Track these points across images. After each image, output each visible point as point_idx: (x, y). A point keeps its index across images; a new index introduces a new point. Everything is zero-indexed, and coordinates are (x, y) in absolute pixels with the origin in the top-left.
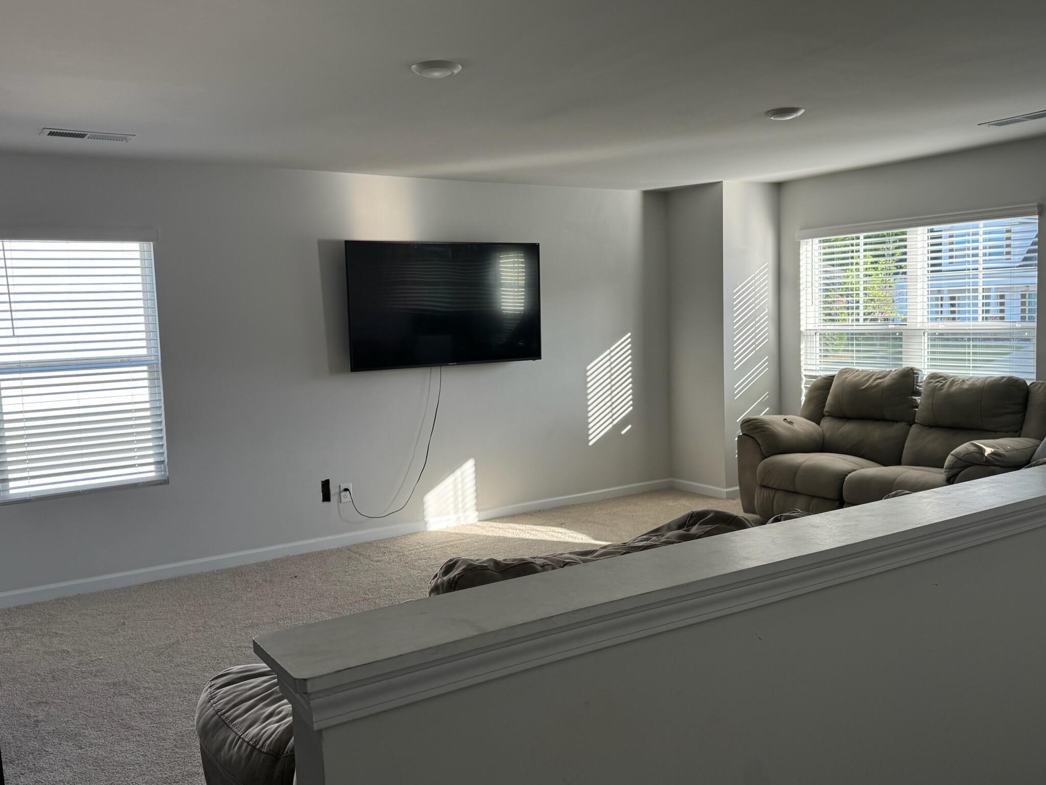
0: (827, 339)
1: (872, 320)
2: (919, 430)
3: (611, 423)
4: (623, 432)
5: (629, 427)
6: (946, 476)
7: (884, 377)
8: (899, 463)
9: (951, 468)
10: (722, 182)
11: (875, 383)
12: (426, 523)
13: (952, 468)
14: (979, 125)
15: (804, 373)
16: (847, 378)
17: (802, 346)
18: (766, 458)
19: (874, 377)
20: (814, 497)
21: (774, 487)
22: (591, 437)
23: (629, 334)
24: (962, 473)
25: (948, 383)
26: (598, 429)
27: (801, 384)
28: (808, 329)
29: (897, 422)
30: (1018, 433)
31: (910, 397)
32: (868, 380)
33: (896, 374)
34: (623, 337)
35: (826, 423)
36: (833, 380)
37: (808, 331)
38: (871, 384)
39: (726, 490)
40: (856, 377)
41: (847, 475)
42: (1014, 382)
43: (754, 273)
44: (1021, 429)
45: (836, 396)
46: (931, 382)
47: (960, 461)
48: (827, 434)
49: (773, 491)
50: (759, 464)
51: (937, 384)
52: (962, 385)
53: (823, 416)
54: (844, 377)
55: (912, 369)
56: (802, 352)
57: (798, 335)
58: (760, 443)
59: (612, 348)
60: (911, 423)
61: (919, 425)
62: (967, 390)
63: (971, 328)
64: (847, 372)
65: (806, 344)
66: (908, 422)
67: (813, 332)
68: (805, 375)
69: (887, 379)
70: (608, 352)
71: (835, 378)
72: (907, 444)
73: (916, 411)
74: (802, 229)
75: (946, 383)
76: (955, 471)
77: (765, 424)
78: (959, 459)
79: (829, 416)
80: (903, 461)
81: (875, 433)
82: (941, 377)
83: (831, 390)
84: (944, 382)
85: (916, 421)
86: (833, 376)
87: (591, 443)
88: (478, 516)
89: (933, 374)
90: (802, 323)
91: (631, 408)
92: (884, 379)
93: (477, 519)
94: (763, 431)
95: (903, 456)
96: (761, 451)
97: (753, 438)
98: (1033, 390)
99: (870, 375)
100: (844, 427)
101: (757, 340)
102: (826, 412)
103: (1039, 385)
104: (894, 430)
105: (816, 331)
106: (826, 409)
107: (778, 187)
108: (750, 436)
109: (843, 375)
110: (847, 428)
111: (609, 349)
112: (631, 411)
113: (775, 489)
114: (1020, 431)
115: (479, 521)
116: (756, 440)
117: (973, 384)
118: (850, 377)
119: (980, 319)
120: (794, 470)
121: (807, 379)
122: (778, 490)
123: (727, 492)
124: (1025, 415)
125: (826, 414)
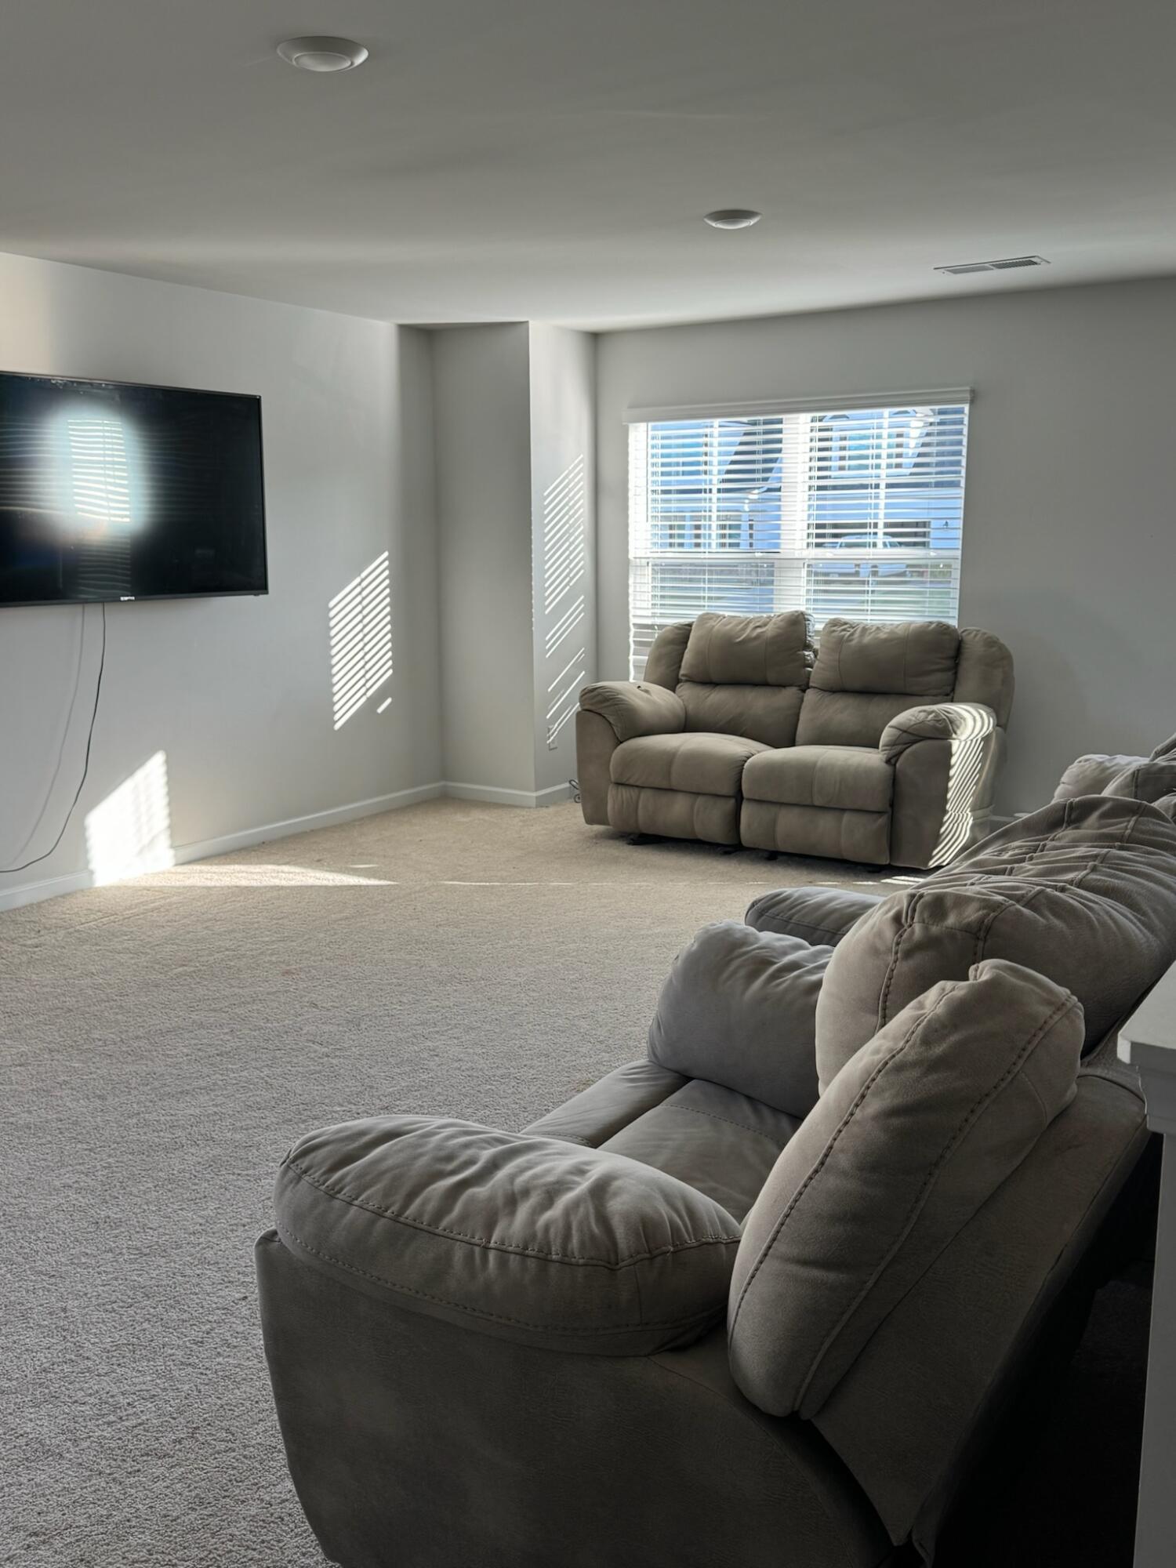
0: (667, 571)
1: (731, 545)
2: (819, 697)
3: (365, 694)
4: (380, 710)
5: (389, 701)
6: (885, 756)
7: (765, 625)
8: (792, 743)
9: (892, 744)
10: (527, 322)
11: (755, 634)
12: (92, 873)
13: (894, 745)
14: (935, 269)
15: (633, 620)
16: (713, 627)
17: (631, 581)
18: (621, 743)
19: (752, 626)
20: (698, 794)
21: (638, 784)
22: (337, 717)
23: (386, 554)
24: (908, 751)
25: (859, 631)
26: (346, 706)
27: (628, 637)
28: (637, 556)
29: (784, 686)
30: (950, 697)
31: (800, 652)
32: (744, 629)
33: (781, 621)
34: (377, 558)
35: (686, 691)
36: (690, 631)
37: (638, 560)
38: (748, 635)
39: (535, 794)
40: (726, 625)
41: (746, 761)
42: (945, 629)
43: (568, 468)
44: (953, 690)
45: (699, 653)
46: (834, 631)
47: (905, 735)
48: (690, 707)
49: (636, 790)
50: (613, 752)
51: (843, 633)
52: (878, 633)
53: (678, 681)
54: (708, 625)
55: (802, 614)
56: (631, 590)
57: (626, 563)
58: (612, 721)
59: (363, 575)
60: (804, 688)
61: (817, 690)
62: (885, 640)
63: (871, 557)
64: (711, 619)
65: (635, 578)
66: (799, 686)
67: (644, 562)
68: (634, 624)
69: (769, 627)
70: (358, 580)
71: (694, 626)
72: (804, 716)
73: (810, 672)
74: (631, 407)
75: (855, 631)
76: (898, 748)
77: (618, 694)
78: (905, 732)
79: (687, 681)
80: (798, 739)
81: (758, 703)
82: (846, 624)
83: (689, 644)
84: (852, 630)
85: (811, 684)
86: (690, 625)
87: (337, 726)
88: (175, 856)
89: (835, 620)
90: (631, 548)
91: (390, 672)
92: (767, 627)
93: (173, 862)
94: (616, 704)
95: (798, 733)
96: (615, 733)
97: (600, 714)
98: (968, 638)
99: (746, 622)
100: (712, 695)
101: (571, 570)
102: (683, 675)
103: (975, 632)
104: (785, 697)
105: (648, 560)
106: (682, 672)
107: (595, 339)
108: (596, 713)
109: (706, 623)
110: (719, 699)
111: (359, 575)
112: (391, 676)
113: (637, 786)
114: (952, 694)
115: (176, 865)
116: (604, 717)
117: (892, 632)
118: (717, 626)
119: (880, 545)
120: (669, 759)
121: (639, 630)
122: (643, 787)
123: (537, 797)
124: (956, 673)
125: (683, 678)
